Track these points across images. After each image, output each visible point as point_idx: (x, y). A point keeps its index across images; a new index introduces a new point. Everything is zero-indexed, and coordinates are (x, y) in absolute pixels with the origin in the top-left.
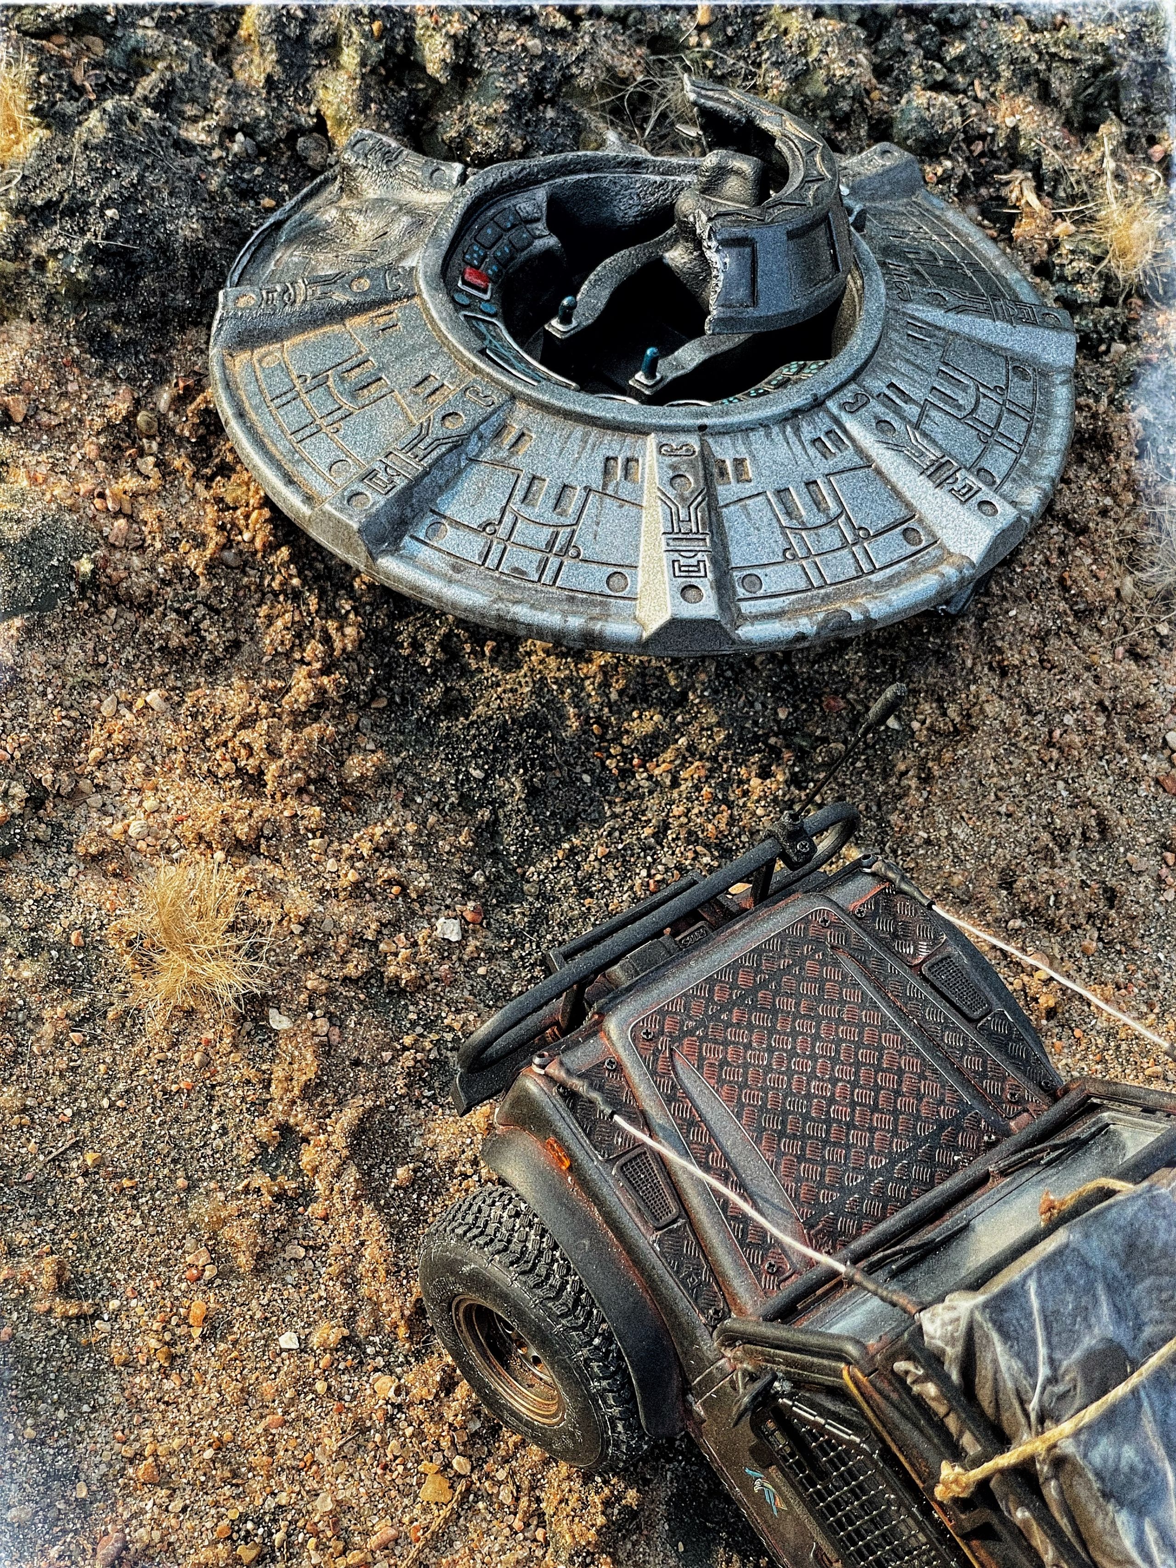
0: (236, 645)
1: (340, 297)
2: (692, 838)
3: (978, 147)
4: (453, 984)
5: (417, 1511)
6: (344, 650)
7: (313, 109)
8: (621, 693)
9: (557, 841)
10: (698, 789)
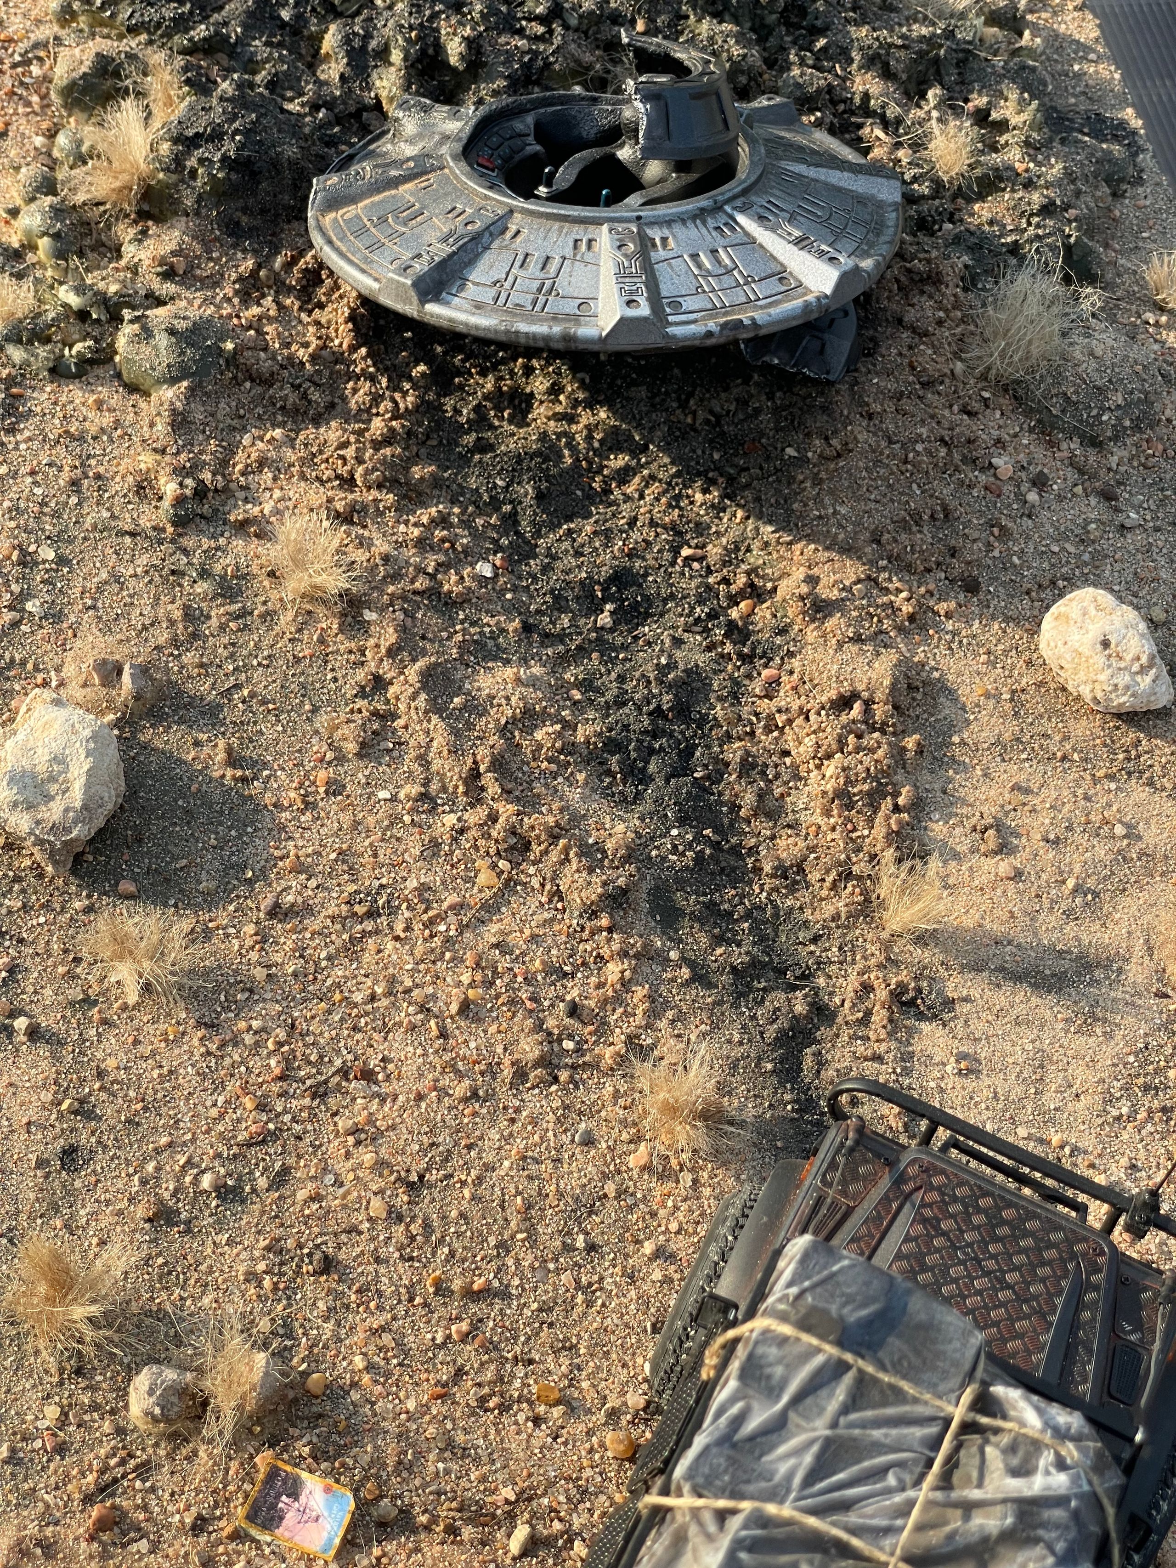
0: (332, 406)
1: (394, 173)
2: (653, 523)
3: (842, 107)
4: (489, 601)
5: (475, 890)
6: (406, 408)
7: (373, 95)
8: (601, 441)
9: (560, 526)
10: (657, 499)
